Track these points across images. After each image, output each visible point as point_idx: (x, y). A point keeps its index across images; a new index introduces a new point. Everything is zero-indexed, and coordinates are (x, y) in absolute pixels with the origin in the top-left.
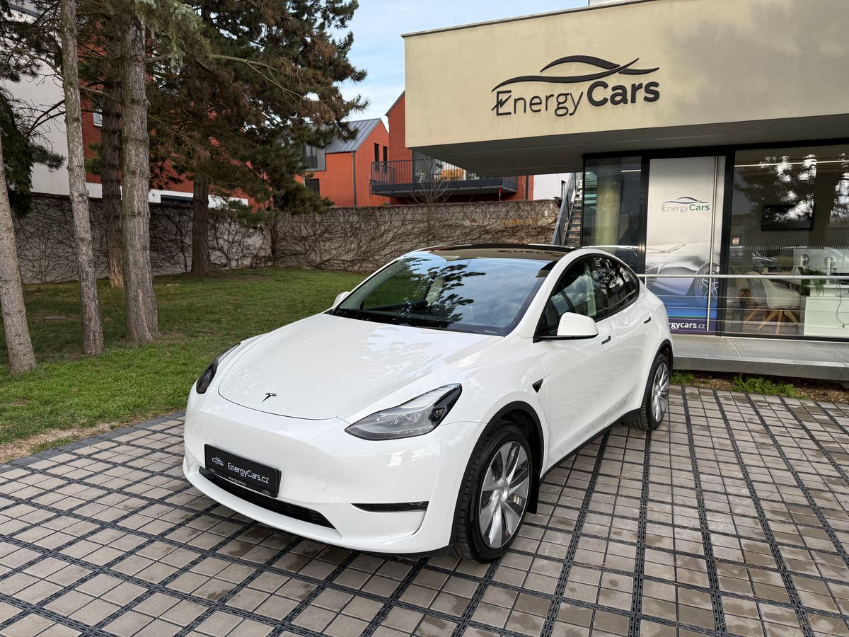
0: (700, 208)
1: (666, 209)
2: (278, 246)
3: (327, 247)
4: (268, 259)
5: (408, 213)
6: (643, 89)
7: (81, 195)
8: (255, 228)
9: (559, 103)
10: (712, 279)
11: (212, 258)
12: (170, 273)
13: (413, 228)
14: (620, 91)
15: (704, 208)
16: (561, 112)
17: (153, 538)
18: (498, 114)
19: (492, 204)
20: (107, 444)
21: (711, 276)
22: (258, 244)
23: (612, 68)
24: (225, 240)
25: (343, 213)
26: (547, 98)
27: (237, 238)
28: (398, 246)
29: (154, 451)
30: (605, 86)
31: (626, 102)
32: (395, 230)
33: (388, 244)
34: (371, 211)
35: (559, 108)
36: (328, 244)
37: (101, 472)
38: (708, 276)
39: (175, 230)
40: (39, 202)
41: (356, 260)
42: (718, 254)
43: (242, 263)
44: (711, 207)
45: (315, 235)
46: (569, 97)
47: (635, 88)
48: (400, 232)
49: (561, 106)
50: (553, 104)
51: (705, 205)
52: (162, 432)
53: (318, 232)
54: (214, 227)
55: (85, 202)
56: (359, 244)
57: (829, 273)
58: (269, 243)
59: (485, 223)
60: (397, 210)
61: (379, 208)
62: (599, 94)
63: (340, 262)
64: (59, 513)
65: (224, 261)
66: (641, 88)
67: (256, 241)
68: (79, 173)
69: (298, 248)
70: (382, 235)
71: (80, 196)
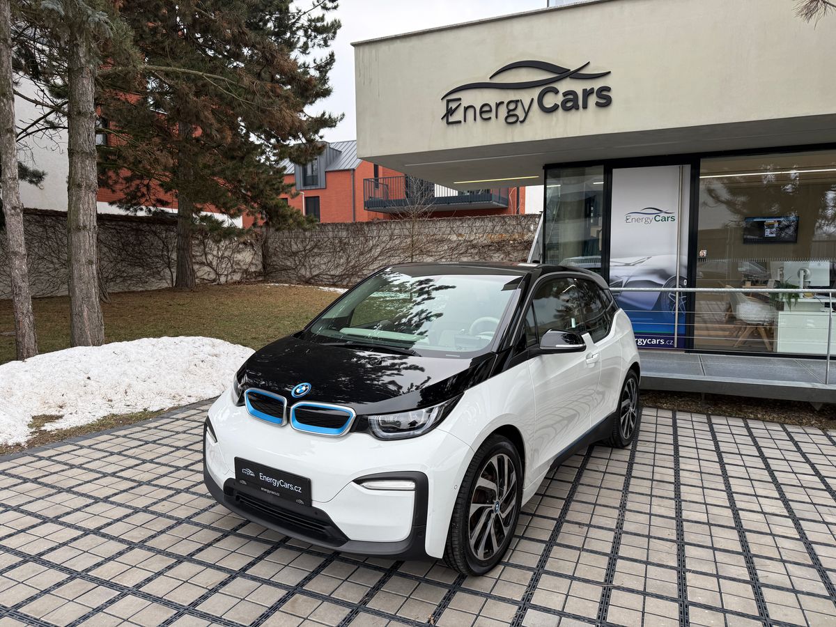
0: (665, 219)
1: (630, 220)
2: (269, 261)
3: (316, 262)
4: (259, 274)
5: (396, 228)
6: (595, 94)
7: (14, 208)
8: (245, 243)
9: (510, 111)
10: (680, 293)
12: (156, 288)
13: (401, 243)
14: (571, 97)
15: (670, 219)
16: (512, 120)
18: (449, 123)
19: (479, 218)
21: (677, 289)
22: (249, 259)
23: (563, 74)
24: (214, 256)
25: (332, 228)
26: (497, 105)
27: (226, 254)
28: (386, 261)
30: (556, 92)
31: (577, 108)
32: (383, 245)
33: (376, 258)
34: (359, 226)
35: (509, 116)
36: (317, 259)
38: (675, 289)
39: (162, 245)
41: (344, 275)
42: (685, 267)
43: (232, 278)
44: (676, 218)
45: (305, 250)
46: (519, 104)
47: (587, 93)
48: (388, 246)
49: (511, 113)
50: (503, 111)
51: (671, 215)
53: (308, 247)
54: (202, 243)
55: (18, 215)
56: (348, 259)
57: (802, 286)
58: (260, 259)
59: (472, 238)
60: (384, 225)
61: (368, 223)
62: (550, 101)
63: (330, 277)
65: (213, 276)
66: (593, 92)
67: (246, 257)
68: (13, 186)
69: (289, 264)
70: (371, 250)
71: (12, 208)
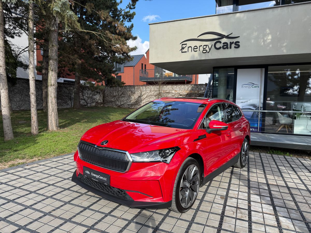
0: (255, 87)
1: (243, 87)
2: (105, 99)
3: (123, 100)
4: (102, 103)
5: (152, 88)
8: (97, 92)
9: (204, 48)
11: (81, 103)
12: (66, 108)
13: (154, 93)
14: (226, 44)
15: (257, 87)
16: (204, 51)
17: (48, 197)
18: (182, 52)
19: (183, 85)
20: (36, 165)
21: (259, 111)
23: (222, 36)
24: (86, 96)
25: (129, 87)
26: (200, 46)
27: (90, 96)
28: (148, 100)
29: (52, 168)
30: (220, 42)
31: (228, 48)
32: (147, 94)
33: (145, 99)
34: (139, 87)
35: (204, 50)
36: (123, 98)
37: (32, 174)
39: (68, 92)
40: (20, 81)
41: (133, 104)
42: (262, 104)
43: (92, 105)
44: (259, 87)
45: (118, 95)
46: (207, 46)
47: (231, 43)
48: (149, 94)
49: (204, 49)
50: (201, 49)
51: (257, 86)
52: (56, 161)
53: (120, 94)
54: (82, 92)
55: (34, 80)
56: (134, 99)
57: (303, 111)
58: (102, 98)
59: (180, 92)
60: (148, 87)
61: (142, 86)
62: (218, 45)
63: (127, 105)
64: (16, 188)
65: (85, 104)
66: (233, 43)
67: (97, 97)
68: (33, 70)
69: (112, 100)
70: (143, 95)
